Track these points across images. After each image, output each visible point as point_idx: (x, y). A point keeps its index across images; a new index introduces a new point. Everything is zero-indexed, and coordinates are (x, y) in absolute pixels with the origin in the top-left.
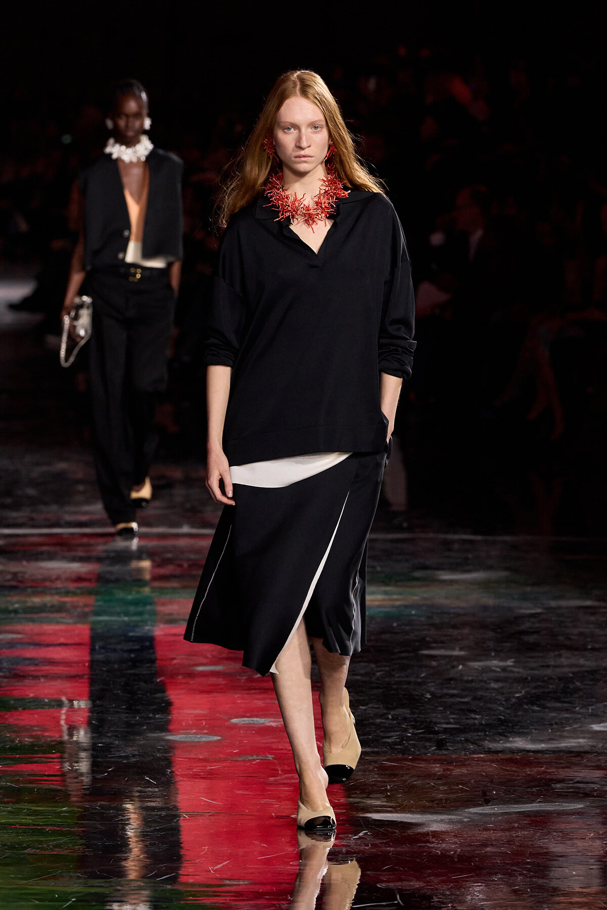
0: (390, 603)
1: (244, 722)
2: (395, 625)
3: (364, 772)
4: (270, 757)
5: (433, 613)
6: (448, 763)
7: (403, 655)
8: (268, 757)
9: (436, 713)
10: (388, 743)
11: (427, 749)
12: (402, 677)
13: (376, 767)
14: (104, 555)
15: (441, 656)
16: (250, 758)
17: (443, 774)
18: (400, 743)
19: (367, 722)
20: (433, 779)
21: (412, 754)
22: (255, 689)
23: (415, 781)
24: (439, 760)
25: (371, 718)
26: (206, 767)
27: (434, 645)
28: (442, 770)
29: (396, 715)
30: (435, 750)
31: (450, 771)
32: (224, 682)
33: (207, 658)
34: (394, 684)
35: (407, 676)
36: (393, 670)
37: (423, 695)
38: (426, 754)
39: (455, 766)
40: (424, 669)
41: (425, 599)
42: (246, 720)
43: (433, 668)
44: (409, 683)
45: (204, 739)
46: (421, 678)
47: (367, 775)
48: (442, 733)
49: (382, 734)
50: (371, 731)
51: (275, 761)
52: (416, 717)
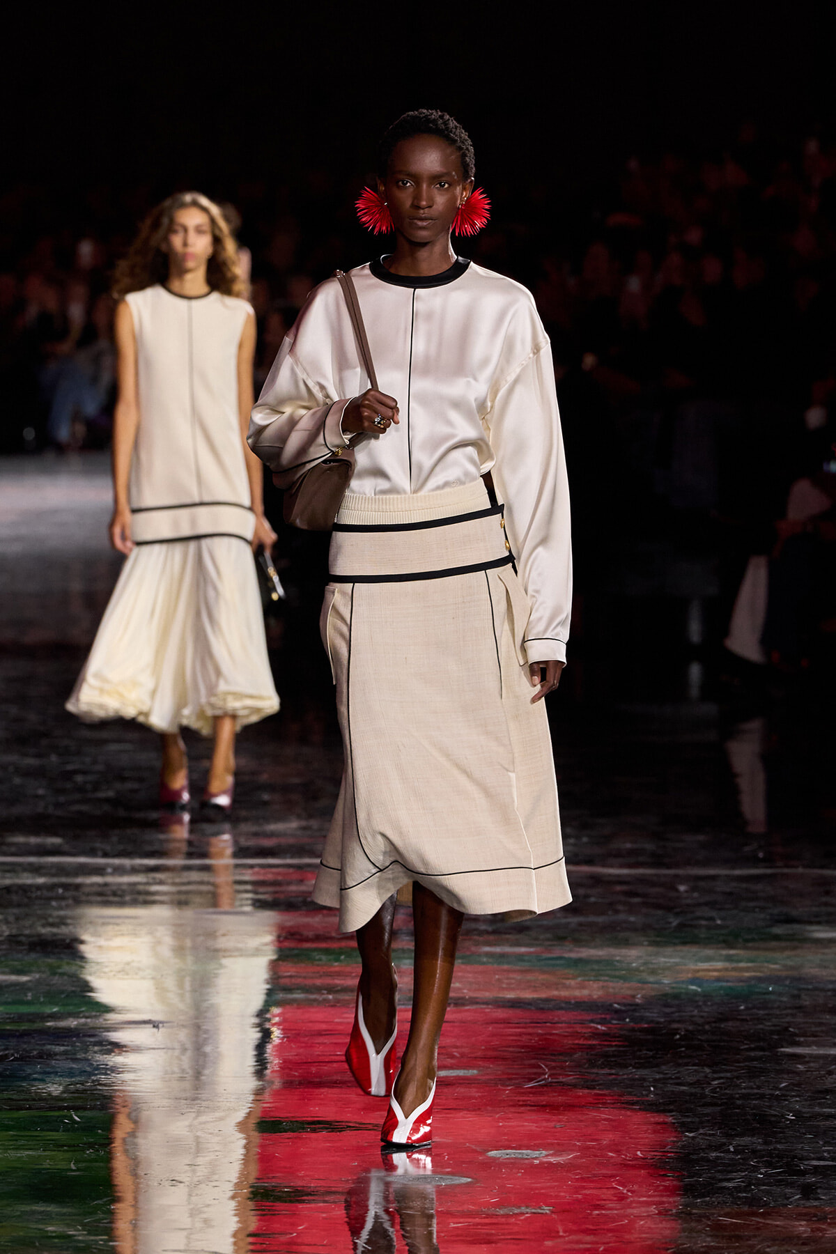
0: (733, 974)
1: (508, 1156)
2: (742, 1008)
3: (689, 1233)
4: (546, 1210)
5: (800, 990)
6: (818, 1220)
7: (752, 1054)
8: (544, 1209)
9: (802, 1143)
10: (728, 1188)
11: (788, 1199)
12: (752, 1088)
13: (708, 1226)
14: (300, 899)
15: (811, 1056)
16: (516, 1211)
17: (810, 1237)
18: (746, 1189)
19: (695, 1157)
20: (795, 1245)
21: (763, 1206)
22: (526, 1105)
23: (769, 1247)
24: (806, 1214)
25: (701, 1149)
26: (449, 1224)
27: (802, 1039)
28: (809, 1230)
29: (739, 1146)
30: (799, 1199)
31: (821, 1232)
32: (477, 1095)
33: (453, 1057)
34: (738, 1099)
35: (759, 1087)
36: (738, 1078)
37: (783, 1116)
38: (786, 1205)
39: (829, 1224)
40: (786, 1076)
41: (792, 968)
42: (512, 1153)
43: (798, 1073)
44: (762, 1096)
45: (448, 1182)
46: (780, 1089)
47: (694, 1237)
48: (811, 1174)
49: (720, 1176)
50: (703, 1170)
51: (553, 1215)
52: (771, 1149)
